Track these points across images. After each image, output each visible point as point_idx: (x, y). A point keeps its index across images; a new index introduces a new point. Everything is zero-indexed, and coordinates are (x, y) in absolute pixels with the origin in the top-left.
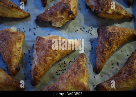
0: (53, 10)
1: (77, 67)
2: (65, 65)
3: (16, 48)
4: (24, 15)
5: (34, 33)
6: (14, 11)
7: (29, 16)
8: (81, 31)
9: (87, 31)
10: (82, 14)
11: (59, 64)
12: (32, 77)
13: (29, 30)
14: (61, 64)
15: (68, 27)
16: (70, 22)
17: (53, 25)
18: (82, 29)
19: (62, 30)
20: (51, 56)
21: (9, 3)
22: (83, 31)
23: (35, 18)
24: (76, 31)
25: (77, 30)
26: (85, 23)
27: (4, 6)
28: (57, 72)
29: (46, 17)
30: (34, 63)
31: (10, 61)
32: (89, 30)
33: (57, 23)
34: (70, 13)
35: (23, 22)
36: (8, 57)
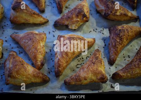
0: (70, 14)
1: (94, 58)
2: (83, 60)
3: (40, 46)
4: (44, 21)
5: (53, 35)
6: (35, 18)
7: (48, 21)
8: (94, 32)
9: (99, 32)
10: (93, 18)
11: (78, 59)
12: (56, 69)
13: (49, 33)
14: (79, 59)
15: (82, 29)
16: (84, 25)
17: (70, 27)
18: (95, 30)
19: (77, 32)
21: (31, 10)
22: (96, 32)
23: (53, 23)
25: (91, 31)
26: (97, 25)
27: (27, 13)
28: (76, 66)
29: (64, 21)
30: (57, 57)
31: (35, 57)
32: (101, 31)
33: (73, 26)
34: (84, 16)
35: (43, 27)
36: (34, 54)
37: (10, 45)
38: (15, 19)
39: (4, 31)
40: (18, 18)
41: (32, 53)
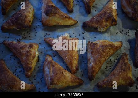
1: (124, 65)
2: (111, 62)
4: (73, 23)
5: (83, 37)
6: (67, 21)
8: (120, 33)
9: (125, 34)
10: (119, 19)
11: (107, 62)
12: (90, 74)
13: (78, 35)
14: (108, 62)
15: (109, 30)
17: (99, 30)
19: (105, 34)
20: (104, 58)
21: (62, 14)
22: (122, 33)
24: (116, 34)
25: (117, 33)
26: (123, 27)
27: (59, 17)
28: (106, 68)
29: (93, 24)
32: (127, 32)
33: (102, 29)
34: (114, 20)
35: (72, 28)
36: (70, 60)
37: (44, 48)
38: (48, 23)
39: (36, 33)
40: (50, 22)
41: (68, 60)
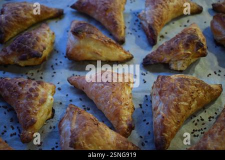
0: (173, 43)
2: (204, 122)
3: (126, 94)
4: (125, 56)
5: (144, 80)
6: (112, 49)
7: (132, 58)
8: (217, 76)
11: (194, 121)
14: (196, 122)
15: (194, 71)
17: (173, 67)
18: (218, 73)
20: (186, 101)
22: (219, 75)
23: (141, 61)
24: (208, 76)
25: (210, 74)
26: (220, 65)
28: (192, 133)
29: (161, 55)
31: (117, 114)
33: (178, 64)
34: (199, 45)
36: (115, 107)
37: (67, 95)
38: (77, 52)
39: (55, 73)
41: (111, 106)
